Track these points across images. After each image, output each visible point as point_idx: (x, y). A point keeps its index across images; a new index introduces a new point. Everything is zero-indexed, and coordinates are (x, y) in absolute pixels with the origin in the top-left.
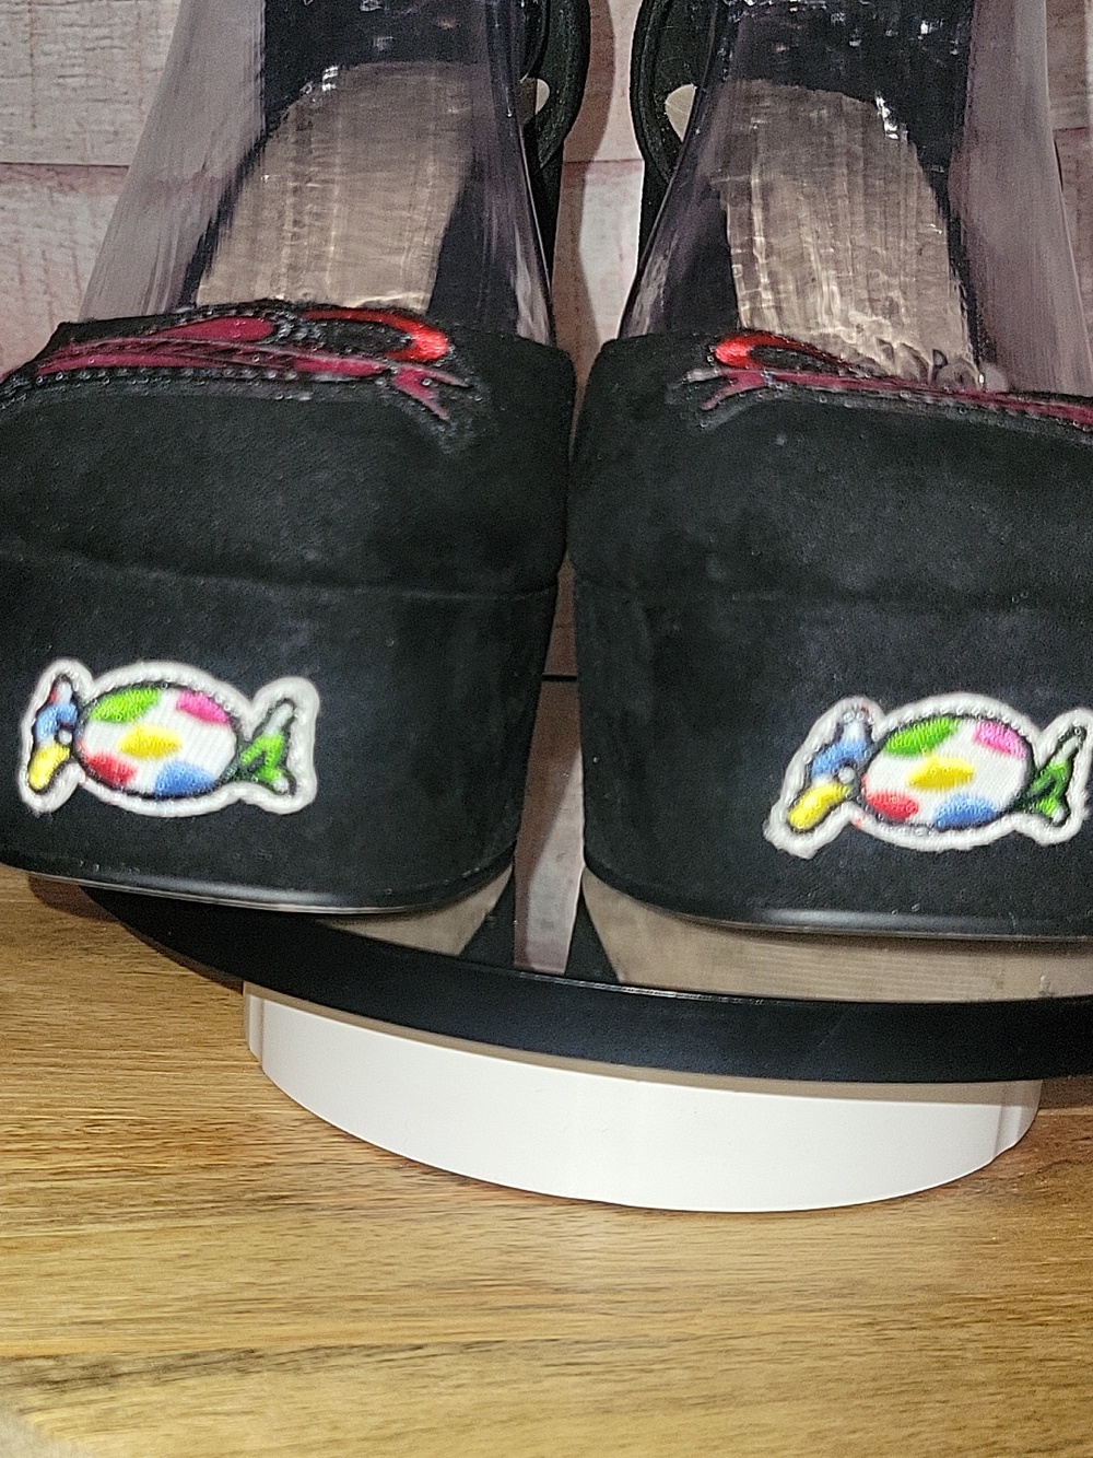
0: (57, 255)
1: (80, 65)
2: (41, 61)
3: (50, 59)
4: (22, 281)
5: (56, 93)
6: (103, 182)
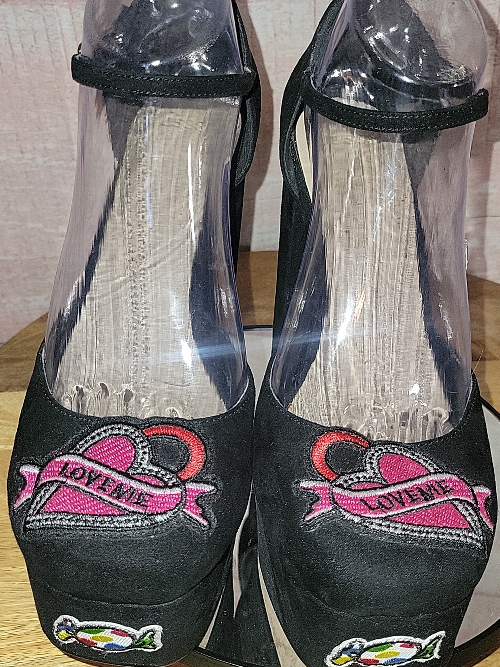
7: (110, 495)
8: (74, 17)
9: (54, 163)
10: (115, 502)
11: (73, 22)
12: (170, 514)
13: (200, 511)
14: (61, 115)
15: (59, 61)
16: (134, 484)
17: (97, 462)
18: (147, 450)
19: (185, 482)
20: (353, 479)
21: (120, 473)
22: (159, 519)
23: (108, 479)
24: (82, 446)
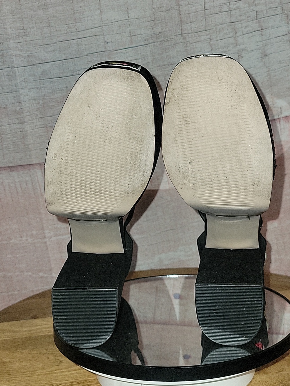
0: (12, 185)
1: (12, 146)
2: (4, 146)
3: (6, 145)
4: (5, 191)
5: (8, 152)
6: (20, 169)
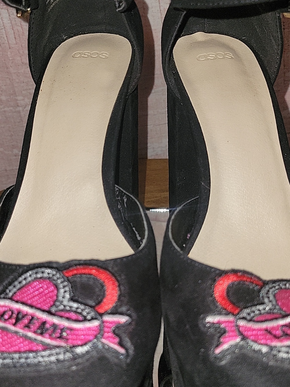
7: (35, 332)
8: (10, 15)
9: (6, 109)
10: (39, 338)
11: (10, 18)
12: (90, 344)
13: (117, 340)
14: (7, 78)
15: (3, 44)
16: (56, 320)
17: (24, 303)
18: (67, 289)
19: (101, 315)
20: (254, 312)
21: (44, 311)
22: (80, 350)
23: (33, 318)
24: (11, 291)
